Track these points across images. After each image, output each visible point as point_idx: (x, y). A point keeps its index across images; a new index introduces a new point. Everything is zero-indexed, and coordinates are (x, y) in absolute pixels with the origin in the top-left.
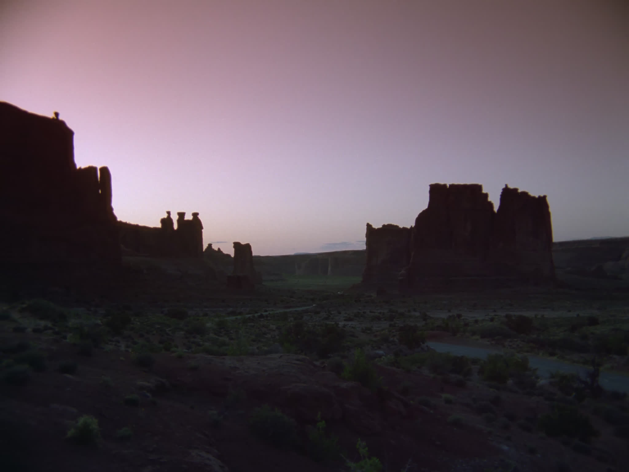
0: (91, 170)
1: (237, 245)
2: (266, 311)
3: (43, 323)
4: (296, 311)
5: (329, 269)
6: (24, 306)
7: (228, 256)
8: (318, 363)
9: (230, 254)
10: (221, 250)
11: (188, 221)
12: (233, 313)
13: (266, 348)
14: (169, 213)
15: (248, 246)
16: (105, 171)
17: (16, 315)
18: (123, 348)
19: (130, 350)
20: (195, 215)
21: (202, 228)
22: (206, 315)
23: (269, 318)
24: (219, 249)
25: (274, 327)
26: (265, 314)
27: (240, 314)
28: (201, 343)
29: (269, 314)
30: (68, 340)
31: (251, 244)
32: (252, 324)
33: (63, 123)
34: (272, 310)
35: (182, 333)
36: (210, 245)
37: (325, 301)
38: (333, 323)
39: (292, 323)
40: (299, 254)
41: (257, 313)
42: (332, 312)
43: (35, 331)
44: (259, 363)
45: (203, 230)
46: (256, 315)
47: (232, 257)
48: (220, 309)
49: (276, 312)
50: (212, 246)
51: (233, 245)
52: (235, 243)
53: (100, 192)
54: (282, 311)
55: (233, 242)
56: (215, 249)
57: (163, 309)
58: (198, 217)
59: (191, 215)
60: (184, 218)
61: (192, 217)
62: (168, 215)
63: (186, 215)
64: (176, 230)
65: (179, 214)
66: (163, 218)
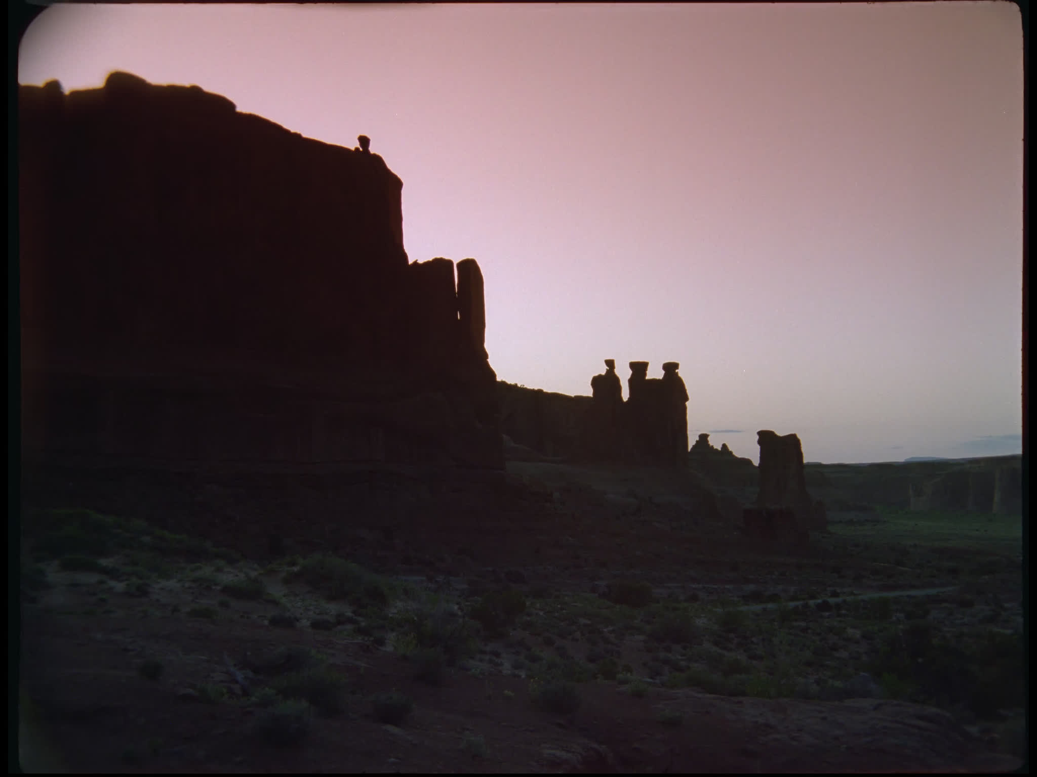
0: (441, 266)
1: (766, 438)
2: (835, 594)
3: (333, 608)
4: (908, 596)
5: (997, 497)
6: (296, 569)
7: (747, 462)
8: (973, 730)
9: (751, 459)
10: (730, 449)
11: (654, 381)
12: (756, 597)
13: (838, 684)
14: (610, 364)
15: (792, 442)
16: (470, 268)
17: (276, 590)
18: (507, 668)
19: (523, 675)
20: (671, 368)
21: (686, 399)
22: (694, 598)
23: (843, 612)
24: (724, 446)
25: (858, 634)
26: (832, 601)
27: (774, 598)
28: (683, 663)
29: (844, 601)
30: (389, 648)
31: (799, 436)
32: (803, 624)
33: (377, 161)
34: (852, 594)
35: (642, 637)
36: (704, 438)
37: (986, 577)
38: (1008, 632)
39: (901, 627)
40: (919, 460)
41: (813, 597)
42: (1006, 605)
43: (316, 625)
44: (824, 719)
45: (687, 403)
46: (812, 602)
47: (754, 466)
48: (727, 587)
49: (860, 597)
50: (709, 439)
51: (757, 437)
52: (761, 434)
53: (459, 318)
54: (876, 595)
55: (757, 431)
56: (715, 447)
57: (596, 583)
58: (677, 372)
59: (662, 368)
60: (645, 375)
61: (663, 372)
62: (608, 368)
63: (649, 368)
64: (627, 402)
65: (633, 366)
66: (596, 375)
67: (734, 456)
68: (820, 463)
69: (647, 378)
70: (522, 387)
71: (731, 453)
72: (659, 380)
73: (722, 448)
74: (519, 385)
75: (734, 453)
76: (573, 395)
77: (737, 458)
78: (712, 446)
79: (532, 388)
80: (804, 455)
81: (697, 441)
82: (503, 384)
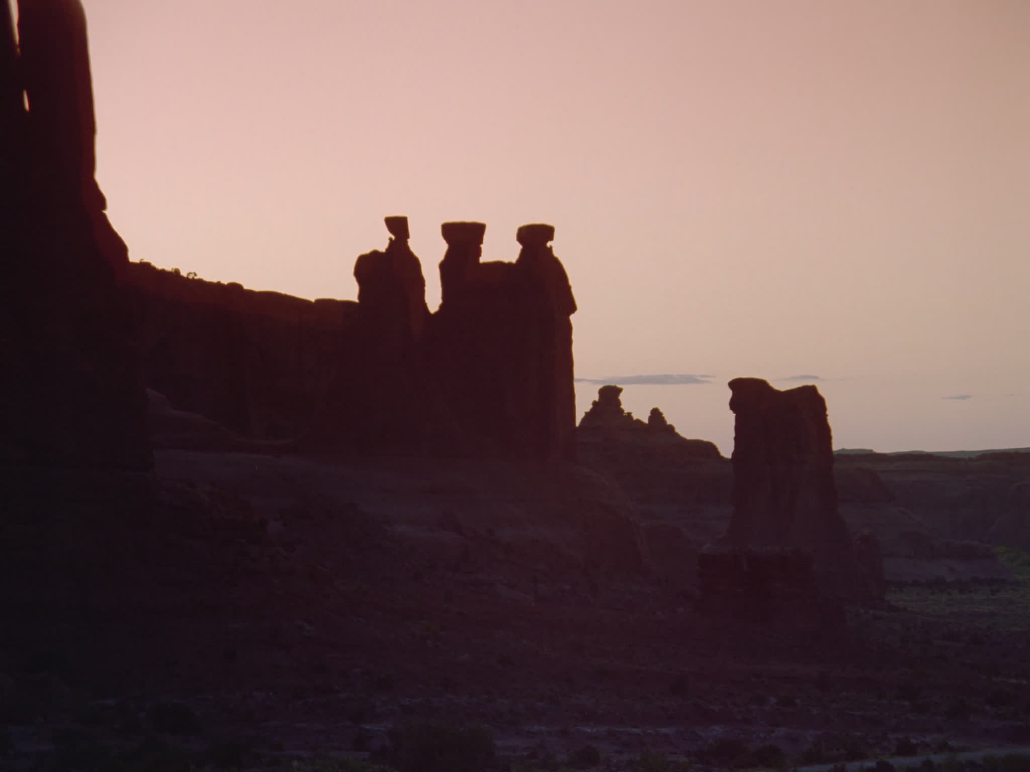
1: (749, 396)
2: (907, 749)
7: (707, 449)
11: (498, 266)
14: (398, 226)
20: (535, 238)
21: (572, 307)
24: (656, 414)
26: (900, 763)
29: (928, 764)
31: (821, 391)
34: (943, 747)
36: (610, 395)
45: (573, 318)
47: (722, 458)
48: (664, 730)
49: (962, 757)
50: (622, 397)
51: (729, 393)
52: (735, 385)
53: (27, 105)
54: (1000, 752)
55: (730, 379)
56: (635, 417)
57: (367, 727)
58: (551, 248)
59: (515, 238)
60: (478, 253)
61: (519, 247)
62: (393, 237)
63: (486, 237)
64: (436, 313)
65: (451, 231)
66: (367, 251)
67: (677, 435)
68: (871, 451)
69: (482, 260)
70: (191, 277)
71: (671, 429)
72: (510, 265)
73: (650, 419)
74: (184, 273)
75: (677, 430)
76: (312, 299)
77: (684, 440)
78: (629, 414)
79: (214, 280)
80: (834, 434)
81: (595, 403)
82: (145, 268)
